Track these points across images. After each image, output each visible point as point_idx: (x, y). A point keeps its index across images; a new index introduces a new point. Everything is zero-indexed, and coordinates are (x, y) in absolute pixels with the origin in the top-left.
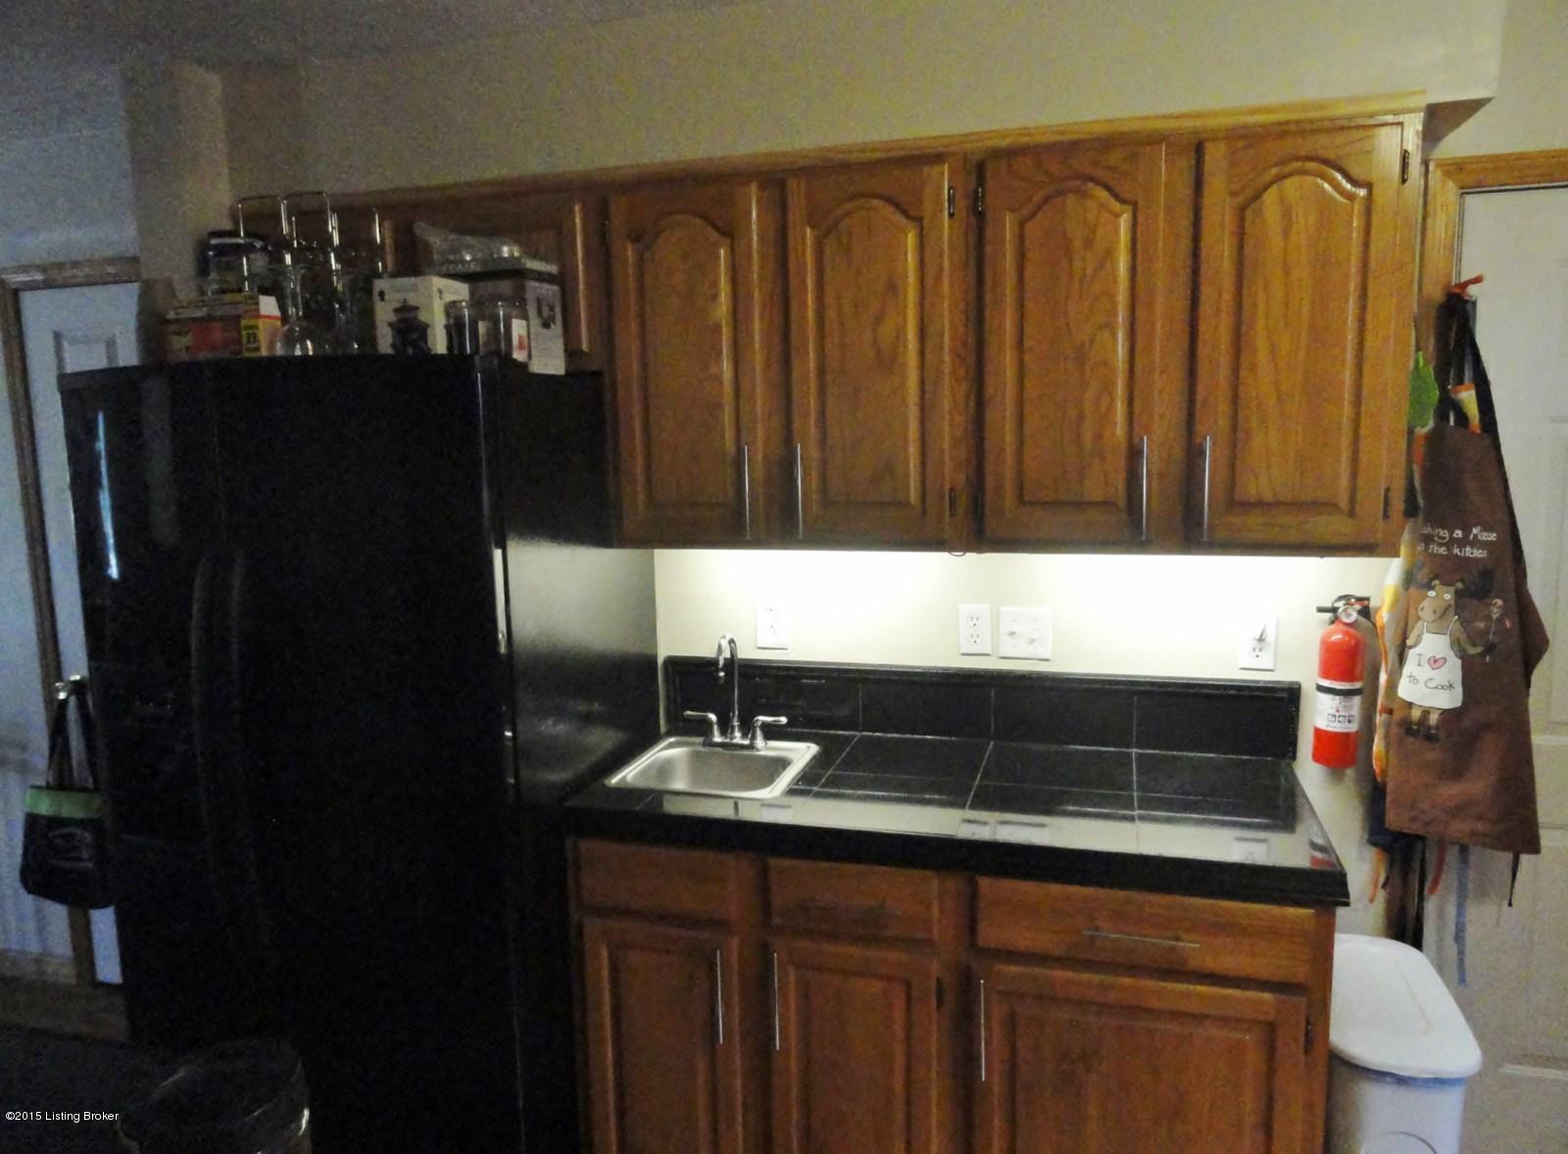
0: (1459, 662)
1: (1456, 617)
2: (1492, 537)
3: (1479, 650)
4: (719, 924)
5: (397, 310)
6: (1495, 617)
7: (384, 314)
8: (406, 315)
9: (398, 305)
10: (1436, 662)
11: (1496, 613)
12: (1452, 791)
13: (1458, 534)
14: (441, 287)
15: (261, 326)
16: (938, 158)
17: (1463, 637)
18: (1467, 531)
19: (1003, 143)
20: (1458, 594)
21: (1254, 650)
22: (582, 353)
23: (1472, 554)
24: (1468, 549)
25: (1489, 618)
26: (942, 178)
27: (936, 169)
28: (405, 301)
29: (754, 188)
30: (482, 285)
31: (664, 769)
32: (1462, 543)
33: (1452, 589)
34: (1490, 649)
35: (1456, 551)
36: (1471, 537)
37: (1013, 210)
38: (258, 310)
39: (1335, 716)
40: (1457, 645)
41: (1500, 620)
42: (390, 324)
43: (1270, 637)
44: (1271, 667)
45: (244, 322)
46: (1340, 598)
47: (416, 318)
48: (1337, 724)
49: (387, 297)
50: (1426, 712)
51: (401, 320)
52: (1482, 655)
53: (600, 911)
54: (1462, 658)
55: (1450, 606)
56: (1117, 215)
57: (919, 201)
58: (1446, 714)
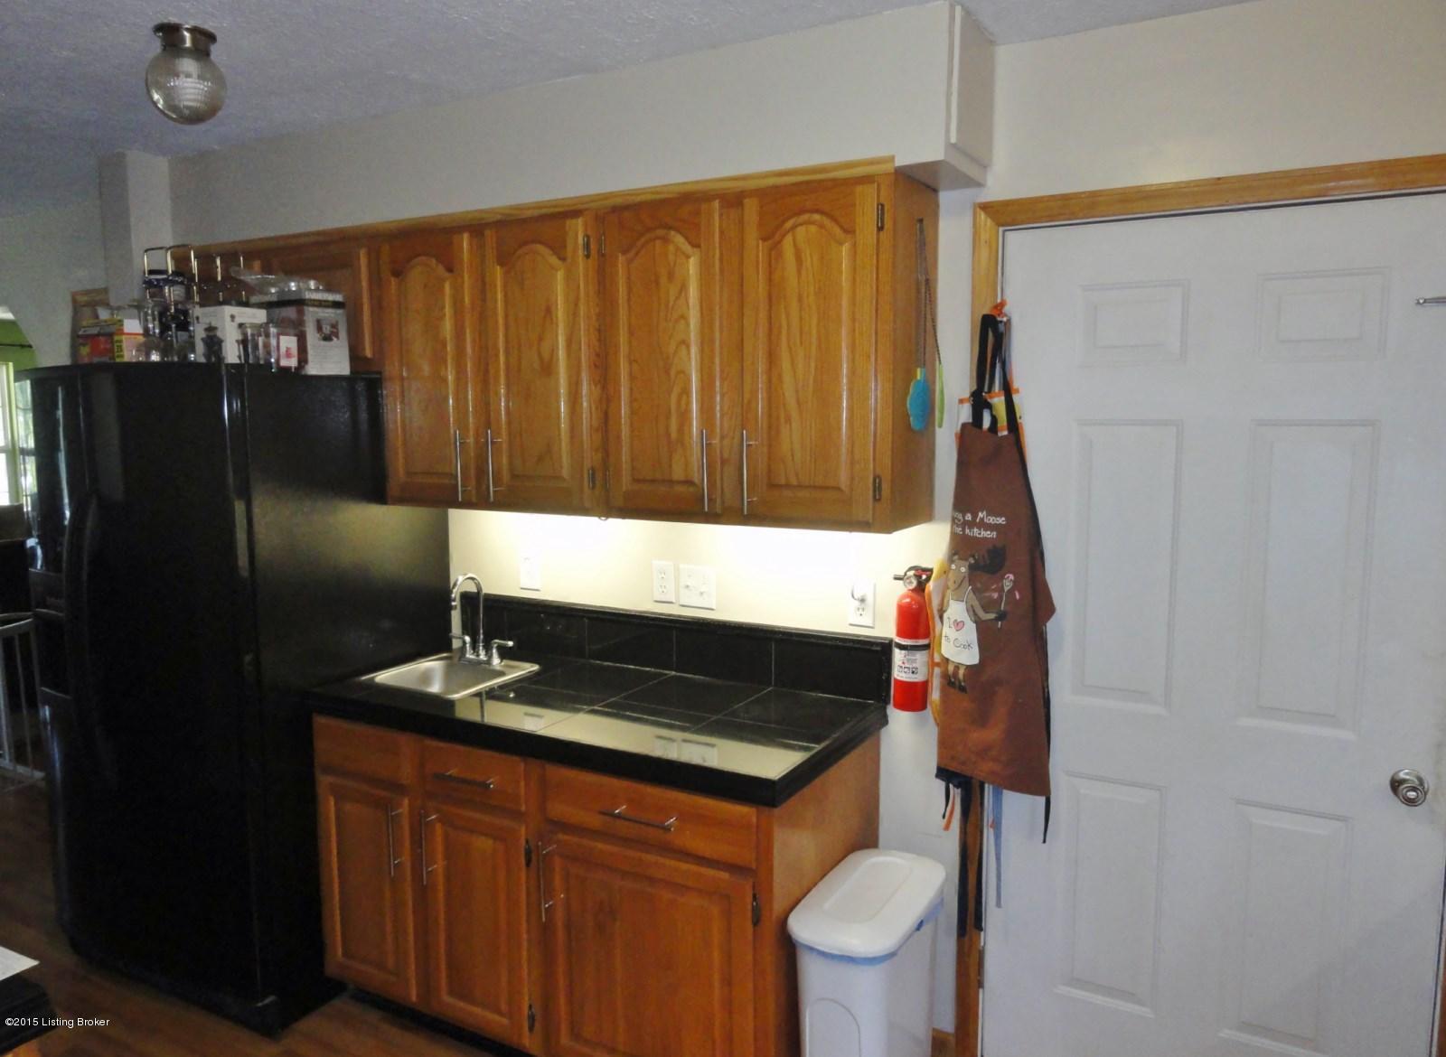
0: (975, 625)
1: (970, 587)
2: (1001, 520)
3: (992, 616)
4: (399, 788)
5: (206, 330)
6: (1006, 589)
7: (199, 332)
8: (211, 334)
9: (206, 326)
10: (959, 625)
11: (1007, 585)
12: (978, 736)
13: (969, 517)
14: (234, 313)
15: (124, 341)
16: (575, 213)
17: (976, 604)
18: (975, 516)
19: (619, 201)
20: (972, 568)
21: (858, 609)
22: (366, 359)
23: (980, 534)
24: (975, 530)
25: (1001, 590)
26: (578, 230)
27: (574, 221)
28: (210, 324)
29: (466, 236)
30: (277, 311)
31: (426, 677)
32: (972, 524)
33: (967, 564)
34: (1002, 616)
35: (967, 531)
36: (978, 520)
37: (624, 252)
38: (122, 330)
39: (901, 667)
40: (972, 611)
41: (1011, 591)
42: (203, 339)
43: (870, 599)
44: (871, 625)
45: (116, 338)
46: (910, 569)
47: (215, 336)
48: (904, 675)
49: (200, 320)
50: (957, 667)
51: (208, 337)
52: (997, 619)
53: (328, 770)
54: (976, 622)
55: (965, 577)
56: (688, 257)
57: (564, 246)
58: (970, 669)
